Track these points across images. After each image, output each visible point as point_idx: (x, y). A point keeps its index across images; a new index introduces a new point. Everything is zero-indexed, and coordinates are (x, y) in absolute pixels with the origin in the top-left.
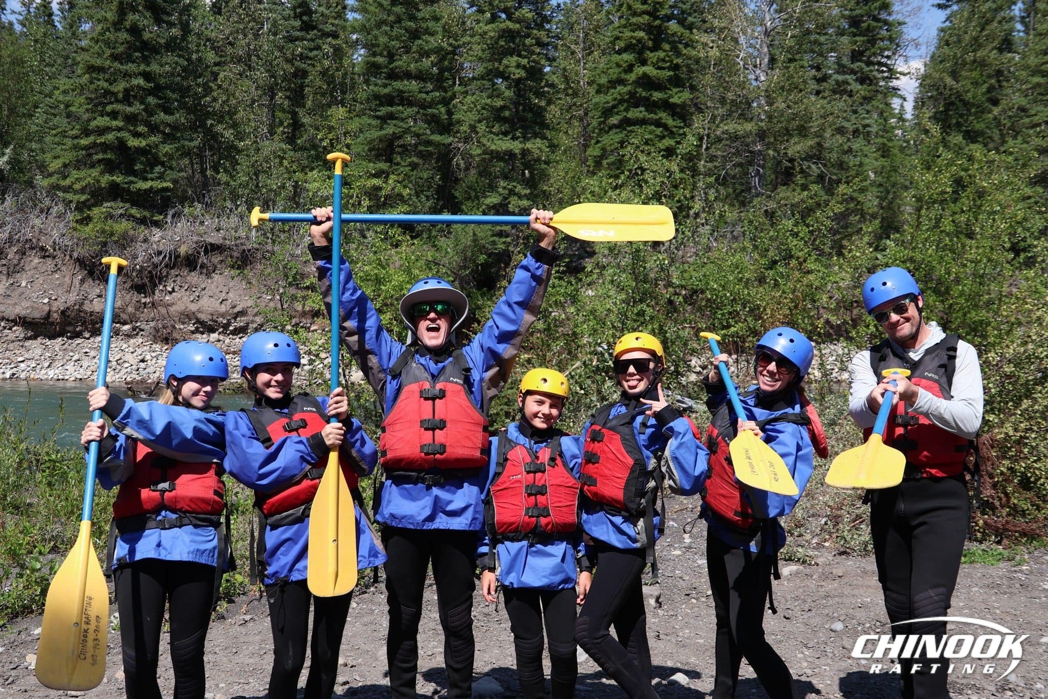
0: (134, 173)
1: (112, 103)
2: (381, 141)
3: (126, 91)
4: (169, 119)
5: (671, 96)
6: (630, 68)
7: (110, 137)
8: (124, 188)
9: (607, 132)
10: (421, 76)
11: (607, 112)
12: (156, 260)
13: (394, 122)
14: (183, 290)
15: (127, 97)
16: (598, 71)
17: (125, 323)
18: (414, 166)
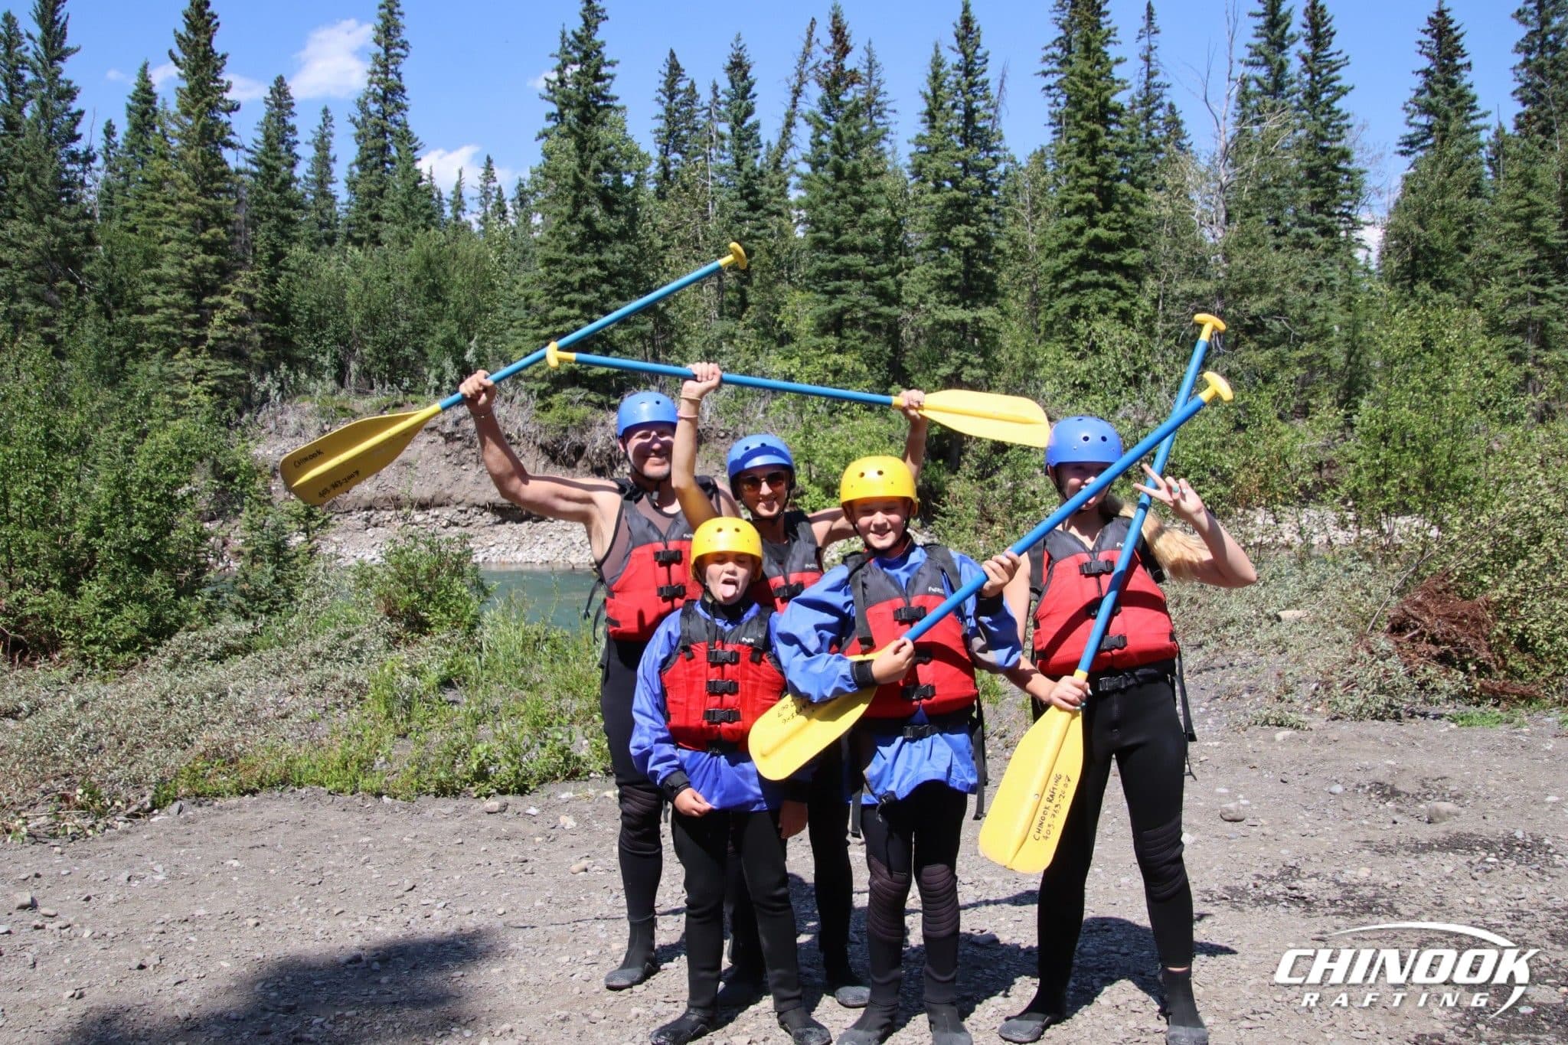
1: (569, 293)
2: (830, 316)
3: (582, 280)
5: (1124, 258)
6: (1080, 231)
8: (582, 375)
9: (1059, 296)
10: (867, 249)
11: (1059, 276)
13: (843, 296)
15: (583, 286)
16: (1048, 235)
18: (865, 339)
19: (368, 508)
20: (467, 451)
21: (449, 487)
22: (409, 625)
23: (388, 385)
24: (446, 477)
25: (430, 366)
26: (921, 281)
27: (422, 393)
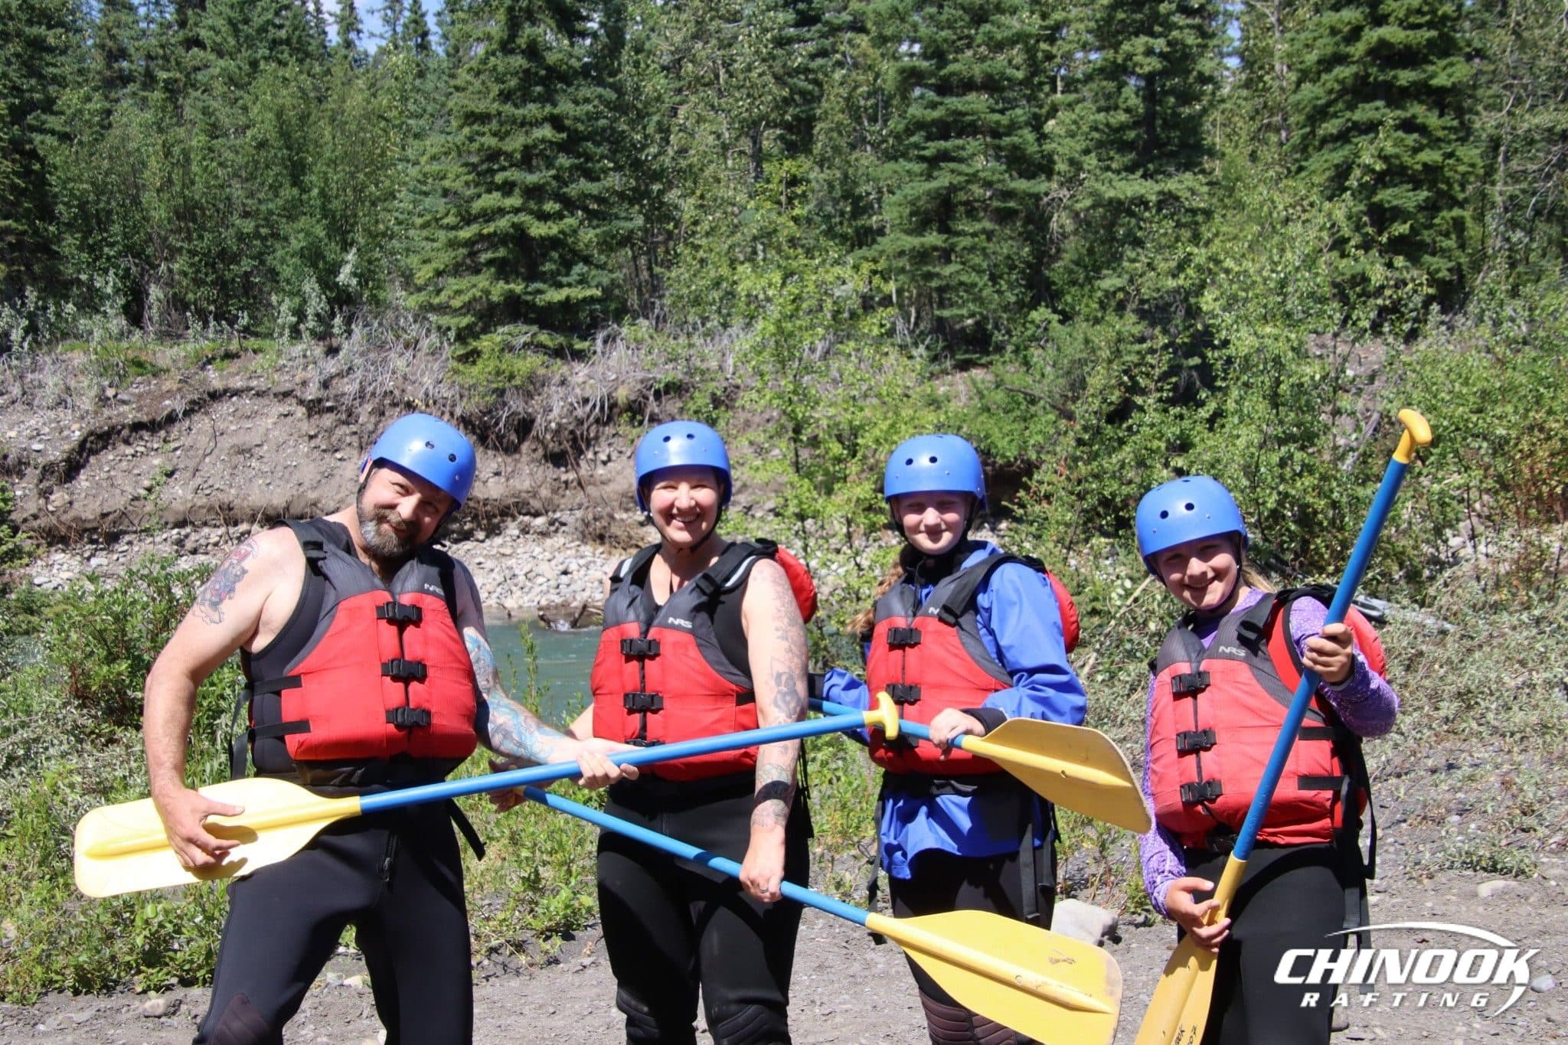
0: (541, 277)
1: (503, 169)
2: (930, 199)
3: (526, 147)
4: (593, 188)
5: (1434, 75)
6: (1355, 35)
7: (503, 223)
8: (527, 302)
9: (1320, 149)
10: (991, 85)
11: (1319, 114)
12: (580, 412)
13: (952, 165)
14: (624, 458)
15: (527, 159)
17: (536, 515)
19: (181, 524)
20: (345, 429)
21: (314, 488)
22: (109, 712)
23: (212, 323)
24: (309, 472)
25: (280, 290)
26: (1072, 135)
27: (269, 335)
